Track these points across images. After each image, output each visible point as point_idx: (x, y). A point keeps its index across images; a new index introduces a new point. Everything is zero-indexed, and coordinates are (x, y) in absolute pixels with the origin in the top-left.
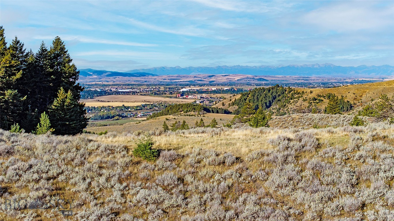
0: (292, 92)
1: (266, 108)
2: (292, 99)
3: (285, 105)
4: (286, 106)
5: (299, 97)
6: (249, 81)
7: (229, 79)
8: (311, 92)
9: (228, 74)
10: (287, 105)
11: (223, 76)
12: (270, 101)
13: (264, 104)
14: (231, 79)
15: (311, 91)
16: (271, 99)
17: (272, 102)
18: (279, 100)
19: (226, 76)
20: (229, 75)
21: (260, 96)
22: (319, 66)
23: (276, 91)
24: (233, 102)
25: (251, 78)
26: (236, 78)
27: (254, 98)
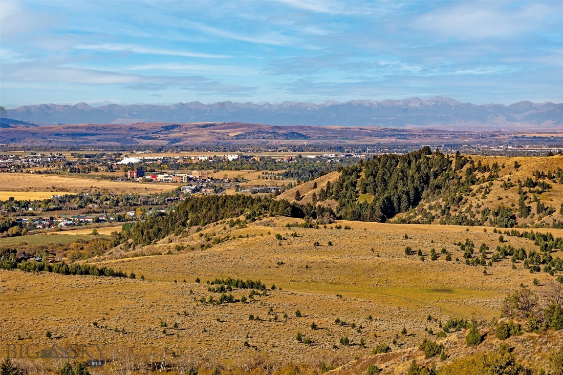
0: (468, 165)
1: (409, 205)
2: (474, 184)
3: (461, 199)
4: (463, 201)
5: (491, 178)
6: (264, 138)
7: (217, 135)
8: (517, 166)
9: (211, 123)
10: (465, 197)
11: (198, 126)
12: (416, 189)
13: (404, 197)
14: (219, 133)
15: (516, 162)
16: (417, 183)
17: (420, 190)
18: (438, 187)
19: (205, 126)
20: (214, 125)
21: (389, 175)
22: (421, 104)
23: (428, 164)
24: (322, 190)
25: (268, 133)
26: (233, 132)
27: (375, 181)
